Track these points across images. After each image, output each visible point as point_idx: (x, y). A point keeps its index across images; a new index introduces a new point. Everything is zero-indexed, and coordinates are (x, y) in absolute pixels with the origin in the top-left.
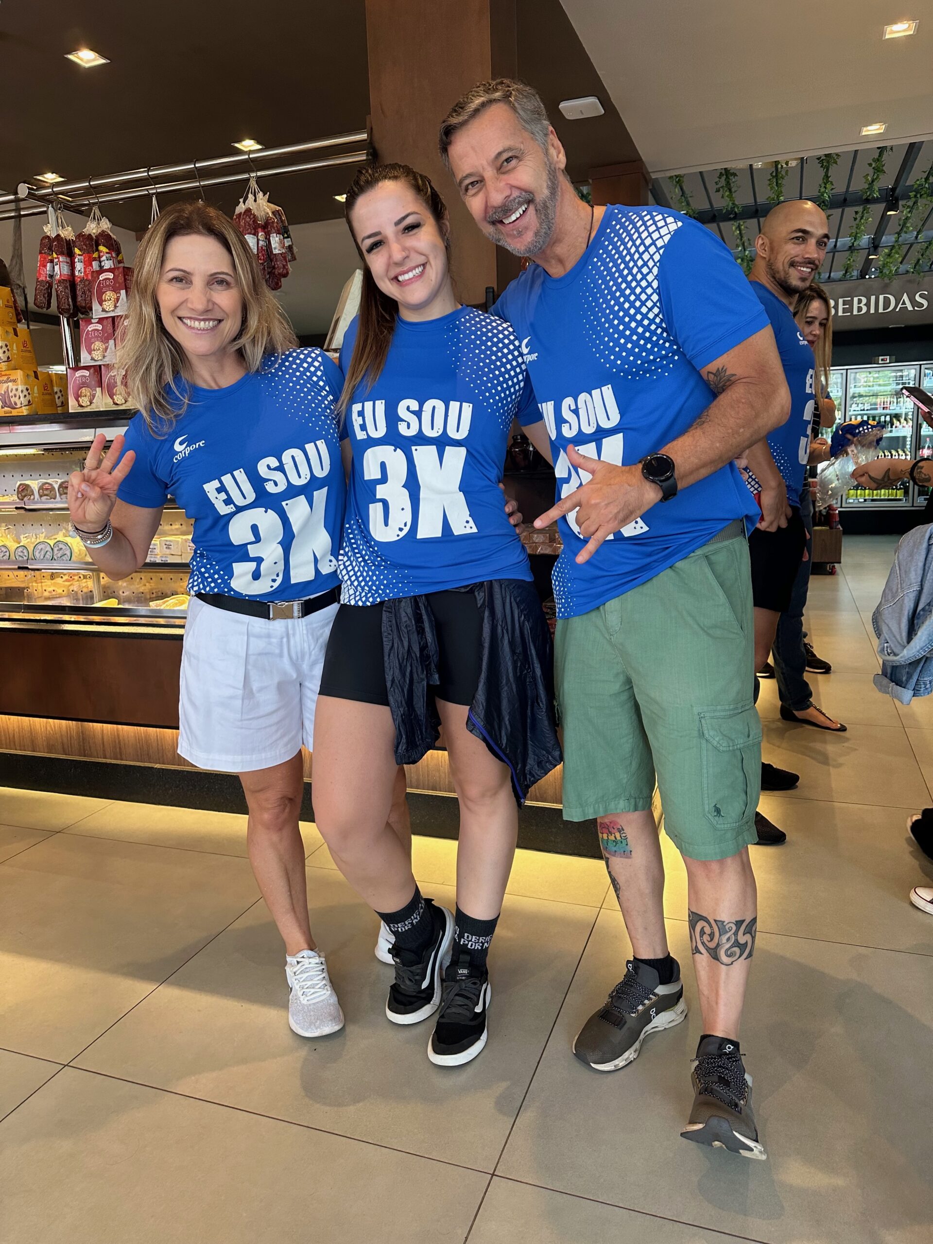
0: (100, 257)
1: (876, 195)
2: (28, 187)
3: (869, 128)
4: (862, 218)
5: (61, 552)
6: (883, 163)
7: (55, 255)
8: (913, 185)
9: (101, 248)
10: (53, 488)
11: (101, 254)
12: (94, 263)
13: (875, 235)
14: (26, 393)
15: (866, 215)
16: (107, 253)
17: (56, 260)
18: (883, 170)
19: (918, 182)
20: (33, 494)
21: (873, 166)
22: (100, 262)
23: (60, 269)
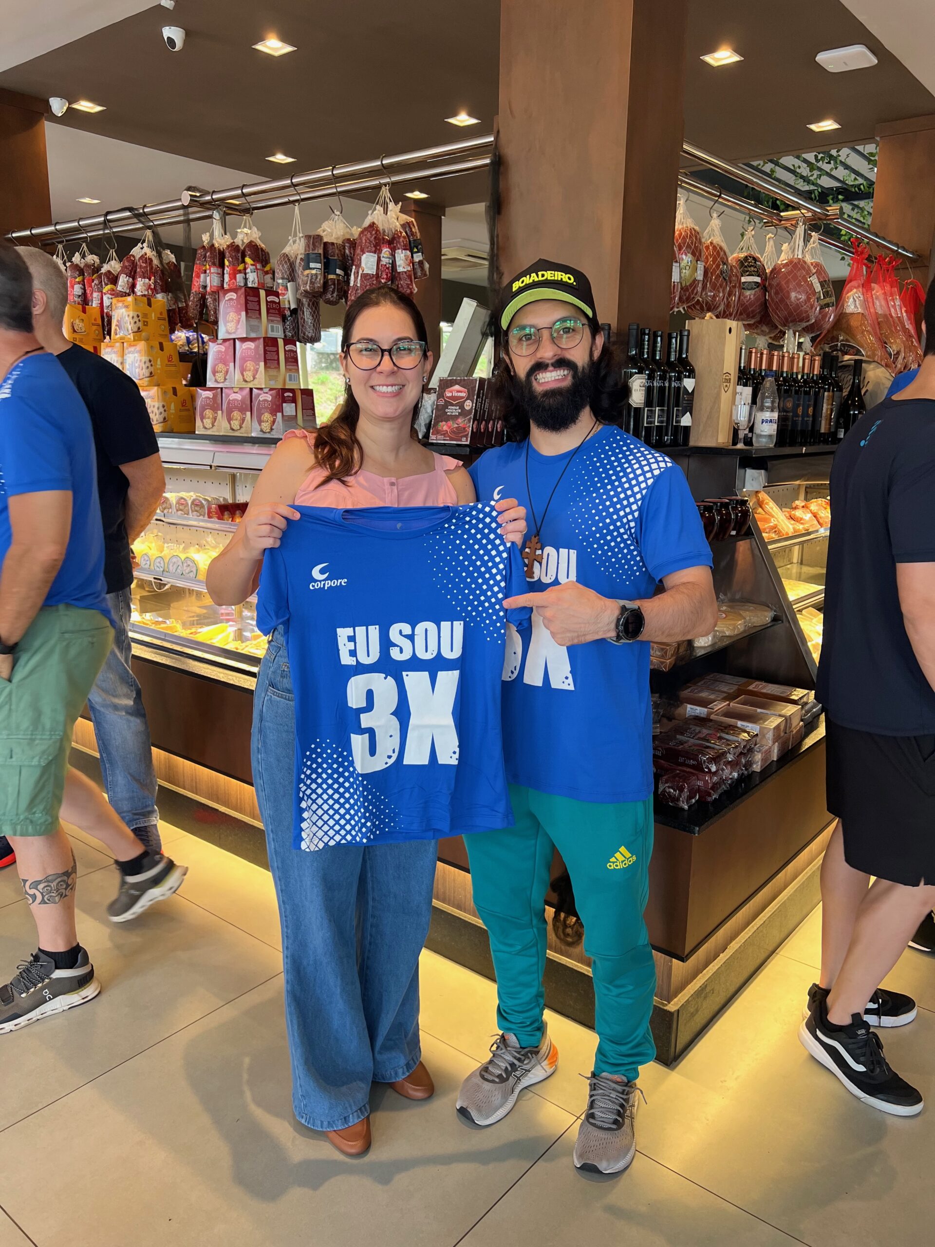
0: (245, 269)
2: (191, 196)
5: (189, 569)
7: (208, 267)
9: (248, 260)
10: (187, 504)
11: (247, 266)
12: (238, 276)
14: (162, 410)
16: (252, 265)
17: (208, 271)
20: (171, 508)
22: (245, 274)
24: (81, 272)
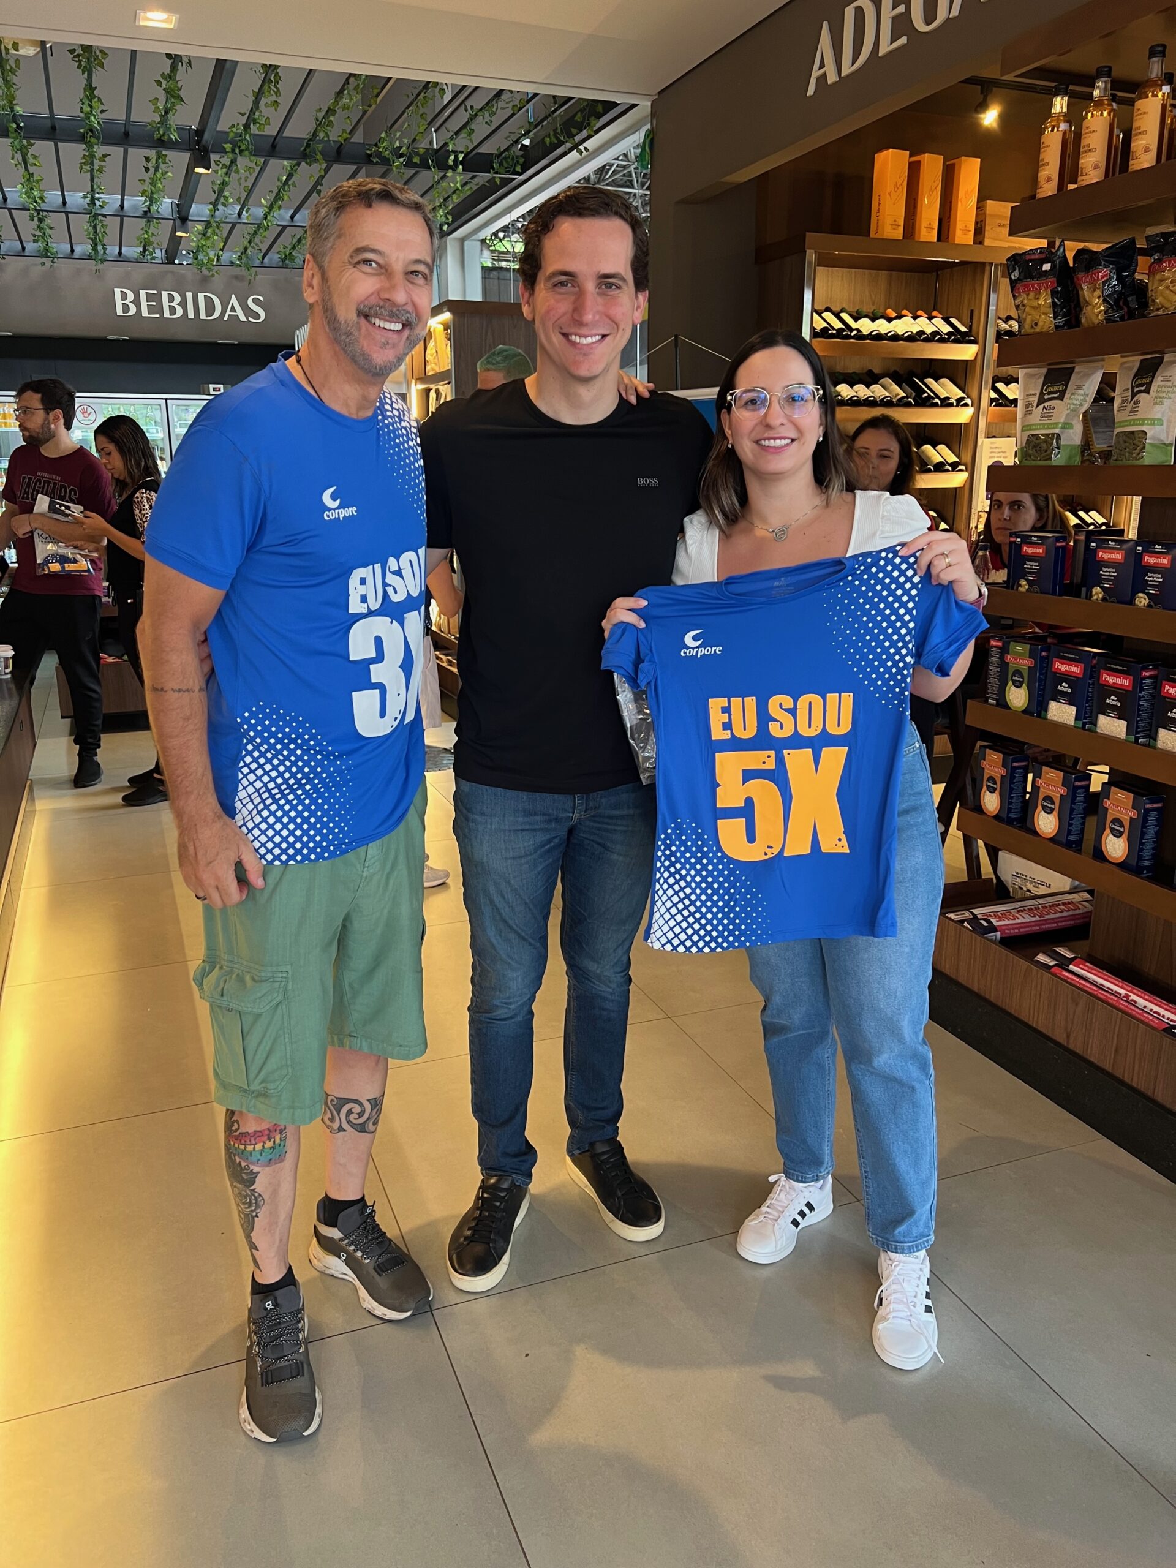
1: (174, 136)
3: (150, 15)
4: (157, 169)
6: (179, 85)
8: (227, 133)
13: (180, 198)
15: (162, 166)
18: (179, 96)
19: (234, 129)
21: (164, 86)
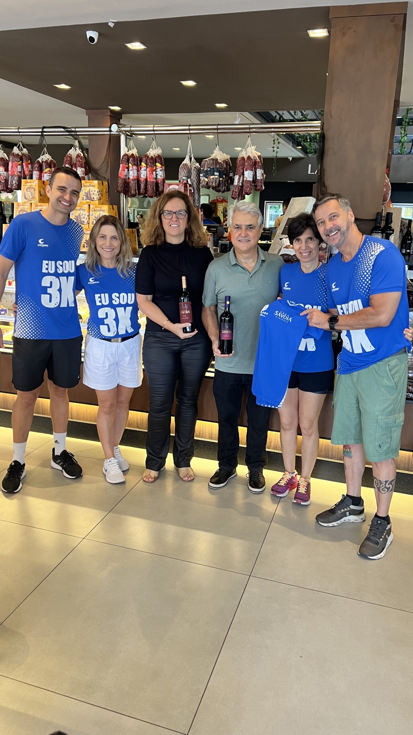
0: (156, 169)
7: (130, 165)
9: (158, 165)
11: (158, 168)
16: (161, 167)
17: (131, 168)
23: (132, 174)
24: (21, 159)
